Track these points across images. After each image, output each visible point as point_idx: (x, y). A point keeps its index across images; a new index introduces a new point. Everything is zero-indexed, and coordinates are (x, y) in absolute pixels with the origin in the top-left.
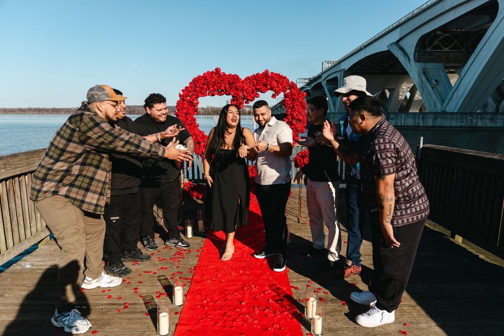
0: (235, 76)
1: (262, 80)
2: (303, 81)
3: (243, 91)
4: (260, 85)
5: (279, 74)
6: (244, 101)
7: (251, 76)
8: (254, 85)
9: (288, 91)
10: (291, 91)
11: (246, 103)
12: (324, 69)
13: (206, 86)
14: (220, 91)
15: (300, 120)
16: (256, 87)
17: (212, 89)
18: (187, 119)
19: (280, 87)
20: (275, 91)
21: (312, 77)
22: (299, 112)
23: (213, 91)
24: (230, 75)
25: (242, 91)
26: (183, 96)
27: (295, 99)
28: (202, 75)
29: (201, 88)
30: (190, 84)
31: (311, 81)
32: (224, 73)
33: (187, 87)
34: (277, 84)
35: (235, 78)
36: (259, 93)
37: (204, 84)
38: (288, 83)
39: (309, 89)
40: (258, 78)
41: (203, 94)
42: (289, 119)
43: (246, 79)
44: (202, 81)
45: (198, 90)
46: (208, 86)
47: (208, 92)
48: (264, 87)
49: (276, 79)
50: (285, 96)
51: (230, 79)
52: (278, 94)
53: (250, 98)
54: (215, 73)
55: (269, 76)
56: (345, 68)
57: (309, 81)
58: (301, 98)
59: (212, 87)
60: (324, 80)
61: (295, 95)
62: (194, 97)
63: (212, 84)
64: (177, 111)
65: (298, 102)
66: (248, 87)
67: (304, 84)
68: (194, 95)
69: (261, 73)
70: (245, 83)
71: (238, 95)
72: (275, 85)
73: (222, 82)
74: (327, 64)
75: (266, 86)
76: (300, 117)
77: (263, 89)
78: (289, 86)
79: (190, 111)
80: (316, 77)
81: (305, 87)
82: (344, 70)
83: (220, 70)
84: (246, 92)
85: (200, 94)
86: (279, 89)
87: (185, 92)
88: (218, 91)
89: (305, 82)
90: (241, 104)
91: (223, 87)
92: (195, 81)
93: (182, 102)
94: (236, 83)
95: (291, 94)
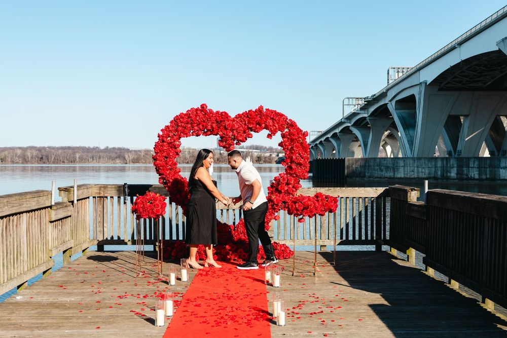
0: (224, 114)
1: (255, 118)
2: (355, 102)
3: (234, 130)
4: (253, 124)
5: (275, 111)
6: (235, 142)
7: (243, 114)
8: (245, 124)
9: (286, 130)
10: (290, 130)
11: (237, 144)
12: (390, 82)
13: (189, 126)
14: (206, 130)
15: (300, 164)
16: (248, 126)
17: (196, 128)
18: (166, 164)
19: (277, 125)
20: (271, 131)
21: (370, 95)
22: (299, 154)
23: (197, 130)
24: (218, 112)
25: (232, 130)
26: (162, 136)
27: (293, 140)
28: (185, 112)
29: (183, 127)
30: (171, 122)
31: (369, 103)
32: (211, 110)
33: (167, 126)
34: (273, 122)
36: (252, 133)
37: (188, 123)
38: (286, 120)
39: (366, 115)
40: (250, 115)
41: (186, 134)
42: (288, 163)
43: (236, 117)
44: (185, 120)
45: (181, 130)
46: (192, 125)
47: (192, 131)
48: (258, 126)
49: (272, 117)
50: (283, 136)
51: (218, 117)
52: (274, 134)
53: (241, 139)
54: (200, 110)
55: (263, 114)
56: (426, 81)
57: (365, 103)
58: (301, 138)
59: (197, 126)
60: (391, 101)
61: (294, 135)
62: (175, 137)
63: (197, 123)
64: (155, 154)
65: (298, 143)
66: (239, 126)
67: (357, 108)
68: (175, 135)
69: (254, 110)
70: (236, 122)
71: (227, 135)
72: (271, 124)
73: (208, 120)
74: (397, 74)
75: (260, 125)
76: (300, 160)
77: (256, 128)
78: (287, 124)
79: (171, 154)
80: (376, 95)
81: (359, 112)
82: (426, 83)
83: (207, 107)
84: (237, 131)
85: (182, 134)
86: (275, 128)
87: (166, 132)
88: (204, 131)
89: (358, 105)
90: (231, 145)
91: (209, 127)
92: (177, 119)
93: (161, 144)
94: (224, 121)
95: (289, 134)
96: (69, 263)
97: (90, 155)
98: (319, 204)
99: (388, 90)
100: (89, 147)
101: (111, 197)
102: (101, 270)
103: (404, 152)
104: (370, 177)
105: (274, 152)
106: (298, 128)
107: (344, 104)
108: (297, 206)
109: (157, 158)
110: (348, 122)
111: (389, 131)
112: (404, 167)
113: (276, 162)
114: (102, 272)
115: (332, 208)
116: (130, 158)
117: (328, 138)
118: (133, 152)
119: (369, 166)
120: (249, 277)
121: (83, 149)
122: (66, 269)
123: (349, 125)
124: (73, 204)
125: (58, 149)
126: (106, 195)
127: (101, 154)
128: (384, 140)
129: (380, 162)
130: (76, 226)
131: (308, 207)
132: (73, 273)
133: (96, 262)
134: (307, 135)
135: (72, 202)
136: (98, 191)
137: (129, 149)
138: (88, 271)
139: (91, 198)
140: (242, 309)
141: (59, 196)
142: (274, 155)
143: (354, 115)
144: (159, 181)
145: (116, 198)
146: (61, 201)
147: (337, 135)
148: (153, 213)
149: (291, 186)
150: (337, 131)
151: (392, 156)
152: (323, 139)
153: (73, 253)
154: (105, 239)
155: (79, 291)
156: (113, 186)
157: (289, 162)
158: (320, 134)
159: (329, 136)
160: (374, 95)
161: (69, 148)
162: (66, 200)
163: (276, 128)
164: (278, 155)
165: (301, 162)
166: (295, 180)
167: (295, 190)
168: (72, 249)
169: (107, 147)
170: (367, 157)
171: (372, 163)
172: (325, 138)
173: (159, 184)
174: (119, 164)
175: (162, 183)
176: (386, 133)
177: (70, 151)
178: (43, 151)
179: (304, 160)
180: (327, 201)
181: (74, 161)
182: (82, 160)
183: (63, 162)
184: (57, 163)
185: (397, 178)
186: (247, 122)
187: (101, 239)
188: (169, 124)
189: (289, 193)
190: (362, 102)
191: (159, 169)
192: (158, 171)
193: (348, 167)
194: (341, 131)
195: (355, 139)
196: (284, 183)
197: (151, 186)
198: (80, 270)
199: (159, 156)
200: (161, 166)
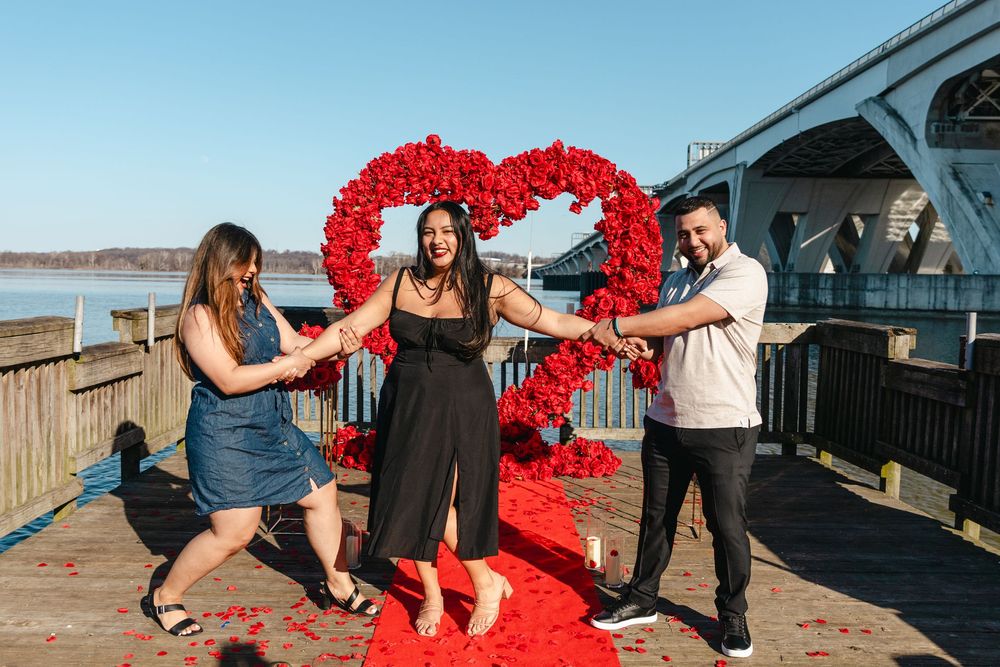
0: (476, 156)
1: (546, 167)
3: (497, 192)
4: (540, 179)
5: (590, 152)
6: (500, 219)
7: (520, 156)
8: (524, 180)
9: (613, 195)
10: (621, 195)
11: (503, 223)
12: (692, 163)
13: (402, 181)
14: (437, 193)
15: (643, 270)
16: (530, 185)
17: (416, 186)
18: (350, 263)
19: (593, 183)
20: (580, 195)
21: (661, 182)
22: (641, 248)
23: (419, 192)
24: (463, 153)
25: (495, 192)
26: (342, 203)
27: (629, 216)
28: (392, 152)
29: (388, 184)
30: (363, 173)
31: (660, 193)
32: (450, 151)
33: (354, 182)
34: (585, 176)
35: (477, 161)
36: (538, 199)
37: (398, 174)
38: (613, 174)
40: (536, 160)
41: (394, 199)
42: (616, 267)
43: (504, 164)
44: (393, 168)
45: (383, 191)
46: (408, 180)
47: (406, 194)
48: (551, 184)
49: (583, 164)
50: (606, 208)
51: (465, 162)
52: (587, 203)
53: (514, 211)
54: (426, 147)
55: (563, 157)
56: (746, 162)
57: (654, 193)
58: (644, 212)
59: (419, 182)
60: (692, 190)
61: (630, 205)
62: (370, 207)
63: (418, 175)
64: (326, 242)
65: (638, 222)
66: (509, 183)
68: (371, 202)
69: (543, 149)
70: (502, 174)
71: (485, 203)
72: (580, 180)
73: (442, 170)
74: (701, 152)
75: (557, 182)
77: (547, 189)
78: (616, 182)
79: (360, 243)
80: (671, 183)
82: (745, 166)
83: (440, 141)
84: (505, 196)
85: (386, 200)
86: (589, 188)
87: (350, 193)
88: (433, 193)
90: (491, 225)
91: (445, 183)
92: (375, 167)
93: (339, 220)
94: (479, 172)
95: (620, 203)
99: (688, 175)
106: (639, 191)
109: (329, 251)
124: (145, 348)
130: (156, 395)
135: (145, 343)
141: (114, 329)
144: (335, 300)
146: (119, 341)
157: (618, 264)
159: (599, 240)
160: (668, 182)
162: (128, 338)
163: (592, 190)
165: (644, 264)
166: (628, 306)
169: (288, 251)
172: (592, 243)
173: (333, 306)
174: (303, 274)
175: (340, 305)
179: (652, 261)
186: (527, 175)
188: (358, 177)
191: (335, 274)
192: (332, 279)
196: (606, 311)
199: (335, 246)
200: (338, 269)
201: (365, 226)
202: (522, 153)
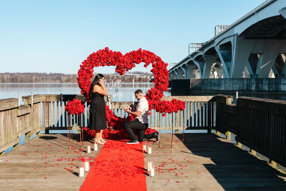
0: (118, 53)
1: (137, 55)
2: (196, 46)
3: (124, 62)
4: (135, 59)
5: (149, 51)
6: (125, 70)
7: (130, 53)
8: (131, 59)
9: (155, 62)
10: (157, 62)
11: (126, 71)
13: (98, 60)
15: (163, 82)
16: (133, 60)
18: (85, 82)
19: (149, 60)
20: (146, 63)
21: (205, 42)
22: (163, 76)
23: (103, 63)
24: (115, 52)
25: (123, 63)
26: (83, 66)
27: (159, 68)
28: (96, 52)
29: (95, 61)
30: (88, 58)
31: (204, 46)
32: (111, 51)
33: (86, 60)
34: (147, 58)
36: (135, 64)
37: (97, 59)
38: (155, 57)
39: (202, 54)
40: (134, 54)
41: (97, 65)
42: (156, 82)
43: (126, 55)
44: (96, 57)
45: (93, 63)
46: (100, 60)
47: (100, 63)
48: (138, 60)
49: (147, 54)
50: (153, 66)
51: (115, 55)
52: (148, 65)
53: (129, 67)
54: (105, 51)
55: (141, 53)
56: (238, 33)
57: (202, 46)
58: (164, 67)
59: (103, 60)
60: (217, 45)
61: (160, 65)
62: (90, 67)
63: (103, 58)
64: (78, 77)
65: (162, 70)
66: (127, 60)
67: (197, 49)
68: (90, 66)
69: (136, 51)
70: (125, 58)
71: (121, 66)
72: (146, 59)
73: (109, 57)
74: (220, 29)
75: (140, 59)
76: (164, 80)
77: (137, 61)
78: (156, 59)
79: (88, 77)
80: (208, 42)
81: (198, 52)
82: (237, 35)
83: (108, 49)
84: (126, 63)
85: (94, 65)
86: (148, 61)
87: (85, 64)
88: (107, 63)
89: (198, 47)
90: (123, 71)
91: (110, 61)
92: (91, 56)
93: (82, 71)
94: (119, 57)
95: (157, 65)
96: (29, 140)
97: (41, 77)
98: (174, 105)
99: (215, 39)
100: (40, 73)
101: (53, 102)
102: (47, 145)
103: (225, 75)
104: (204, 90)
105: (148, 76)
106: (162, 61)
107: (190, 47)
108: (161, 107)
109: (79, 79)
110: (192, 58)
111: (216, 63)
112: (225, 84)
113: (150, 81)
114: (48, 146)
115: (182, 108)
116: (65, 79)
117: (180, 67)
118: (66, 76)
119: (204, 83)
120: (134, 149)
121: (37, 74)
122: (27, 144)
123: (193, 59)
124: (30, 106)
125: (22, 74)
126: (50, 101)
127: (47, 77)
128: (213, 68)
129: (210, 81)
130: (33, 119)
131: (168, 107)
132: (31, 146)
133: (44, 140)
134: (167, 65)
135: (30, 105)
136: (45, 99)
137: (64, 74)
138: (40, 145)
139: (41, 103)
140: (130, 167)
141: (23, 101)
142: (149, 77)
143: (195, 53)
144: (81, 92)
145: (56, 103)
146: (24, 104)
147: (185, 65)
148: (77, 111)
149: (158, 95)
150: (186, 63)
151: (218, 78)
152: (177, 68)
153: (31, 135)
154: (49, 126)
155: (34, 157)
156: (54, 96)
158: (175, 65)
159: (181, 66)
160: (207, 42)
161: (29, 73)
162: (26, 104)
163: (149, 61)
164: (151, 77)
165: (164, 81)
166: (160, 92)
167: (160, 97)
168: (30, 132)
169: (51, 73)
170: (203, 78)
171: (206, 82)
172: (178, 67)
173: (81, 94)
174: (58, 83)
175: (83, 94)
176: (214, 64)
177: (29, 75)
178: (14, 75)
179: (166, 80)
180: (179, 104)
181: (31, 81)
182: (36, 80)
183: (26, 82)
184: (22, 83)
185: (220, 91)
186: (132, 58)
187: (47, 126)
188: (87, 59)
189: (157, 99)
190: (200, 46)
191: (81, 85)
192: (80, 87)
193: (192, 84)
194: (188, 63)
195: (196, 68)
196: (154, 94)
197: (76, 95)
198: (35, 144)
199: (81, 78)
200: (82, 84)
201: (89, 72)
202: (131, 52)
